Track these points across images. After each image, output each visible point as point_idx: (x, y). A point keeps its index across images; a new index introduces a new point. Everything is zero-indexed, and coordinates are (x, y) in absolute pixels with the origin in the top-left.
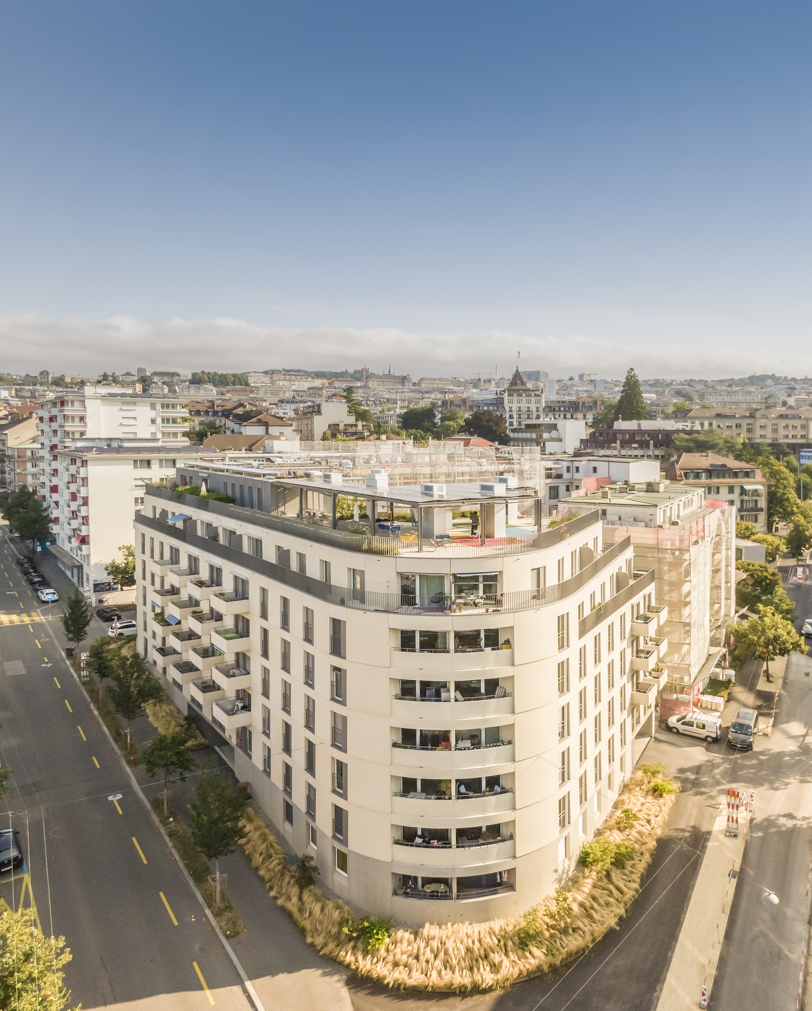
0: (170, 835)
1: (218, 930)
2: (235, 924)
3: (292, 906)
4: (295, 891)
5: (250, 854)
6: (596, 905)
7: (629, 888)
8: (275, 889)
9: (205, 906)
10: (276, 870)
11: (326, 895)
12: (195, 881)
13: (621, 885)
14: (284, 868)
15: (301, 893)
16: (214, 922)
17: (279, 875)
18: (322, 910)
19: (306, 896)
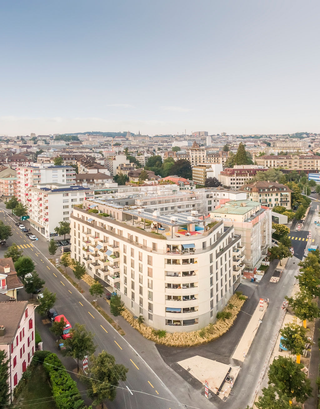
0: (99, 311)
1: (119, 334)
2: (123, 332)
3: (138, 327)
4: (138, 325)
5: (123, 316)
6: (220, 327)
7: (230, 324)
8: (132, 324)
9: (114, 328)
10: (131, 320)
11: (146, 326)
12: (109, 323)
13: (228, 323)
14: (134, 319)
15: (140, 325)
16: (117, 332)
17: (132, 321)
18: (146, 329)
19: (141, 326)
